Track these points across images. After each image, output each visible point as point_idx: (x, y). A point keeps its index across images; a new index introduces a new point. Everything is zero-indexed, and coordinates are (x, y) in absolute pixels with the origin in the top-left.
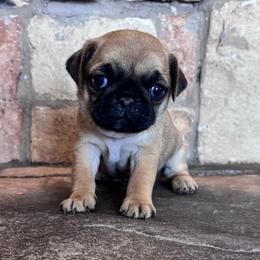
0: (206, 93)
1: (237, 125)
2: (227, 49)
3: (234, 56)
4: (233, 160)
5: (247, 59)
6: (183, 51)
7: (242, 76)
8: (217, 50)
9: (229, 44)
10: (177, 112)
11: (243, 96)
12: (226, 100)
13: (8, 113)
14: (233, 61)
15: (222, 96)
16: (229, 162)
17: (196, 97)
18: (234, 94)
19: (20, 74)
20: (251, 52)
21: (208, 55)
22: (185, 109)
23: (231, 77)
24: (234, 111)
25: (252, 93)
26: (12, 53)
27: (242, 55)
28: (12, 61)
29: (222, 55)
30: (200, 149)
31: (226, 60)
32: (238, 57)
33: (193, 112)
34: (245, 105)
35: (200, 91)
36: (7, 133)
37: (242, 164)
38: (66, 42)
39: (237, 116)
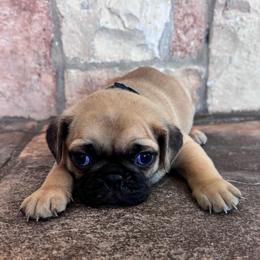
0: (214, 52)
1: (238, 79)
2: (232, 13)
3: (238, 19)
4: (236, 109)
5: (249, 21)
7: (244, 36)
8: (223, 14)
9: (234, 8)
10: (190, 70)
11: (245, 54)
12: (231, 59)
13: (44, 76)
14: (236, 24)
15: (227, 54)
16: (233, 111)
17: (205, 56)
18: (237, 53)
19: (52, 41)
20: (252, 15)
21: (215, 18)
22: (196, 67)
23: (234, 38)
24: (237, 68)
25: (252, 51)
26: (44, 23)
27: (245, 18)
28: (44, 30)
29: (228, 18)
30: (209, 101)
31: (231, 22)
32: (242, 20)
33: (202, 69)
34: (246, 62)
35: (208, 51)
36: (44, 94)
38: (91, 11)
39: (239, 71)
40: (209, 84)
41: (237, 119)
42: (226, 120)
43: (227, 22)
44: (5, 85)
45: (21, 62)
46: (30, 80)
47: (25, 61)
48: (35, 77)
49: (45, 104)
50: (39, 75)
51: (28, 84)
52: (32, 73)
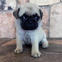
0: (51, 24)
2: (54, 15)
3: (56, 16)
5: (59, 16)
6: (45, 16)
7: (58, 20)
8: (52, 15)
10: (45, 28)
11: (58, 24)
12: (55, 25)
14: (56, 17)
15: (54, 24)
18: (56, 24)
19: (15, 22)
20: (60, 15)
22: (46, 27)
23: (56, 20)
24: (57, 27)
25: (60, 23)
26: (13, 18)
27: (58, 16)
28: (13, 20)
29: (53, 16)
32: (57, 16)
33: (48, 28)
34: (59, 26)
37: (59, 38)
39: (57, 28)
40: (49, 31)
41: (55, 39)
42: (52, 40)
43: (54, 17)
44: (5, 31)
45: (8, 26)
46: (10, 30)
47: (9, 26)
48: (11, 29)
49: (13, 35)
50: (12, 29)
51: (9, 31)
52: (10, 29)
